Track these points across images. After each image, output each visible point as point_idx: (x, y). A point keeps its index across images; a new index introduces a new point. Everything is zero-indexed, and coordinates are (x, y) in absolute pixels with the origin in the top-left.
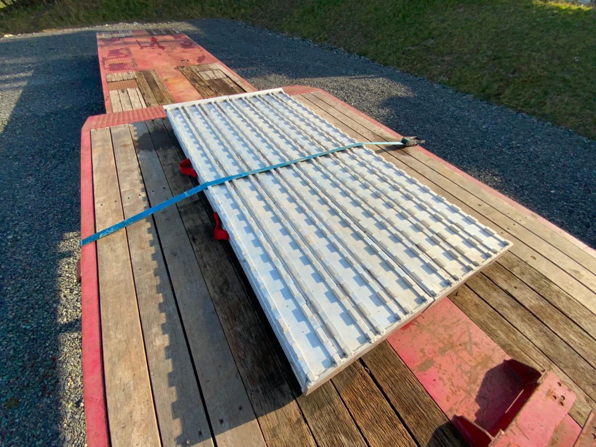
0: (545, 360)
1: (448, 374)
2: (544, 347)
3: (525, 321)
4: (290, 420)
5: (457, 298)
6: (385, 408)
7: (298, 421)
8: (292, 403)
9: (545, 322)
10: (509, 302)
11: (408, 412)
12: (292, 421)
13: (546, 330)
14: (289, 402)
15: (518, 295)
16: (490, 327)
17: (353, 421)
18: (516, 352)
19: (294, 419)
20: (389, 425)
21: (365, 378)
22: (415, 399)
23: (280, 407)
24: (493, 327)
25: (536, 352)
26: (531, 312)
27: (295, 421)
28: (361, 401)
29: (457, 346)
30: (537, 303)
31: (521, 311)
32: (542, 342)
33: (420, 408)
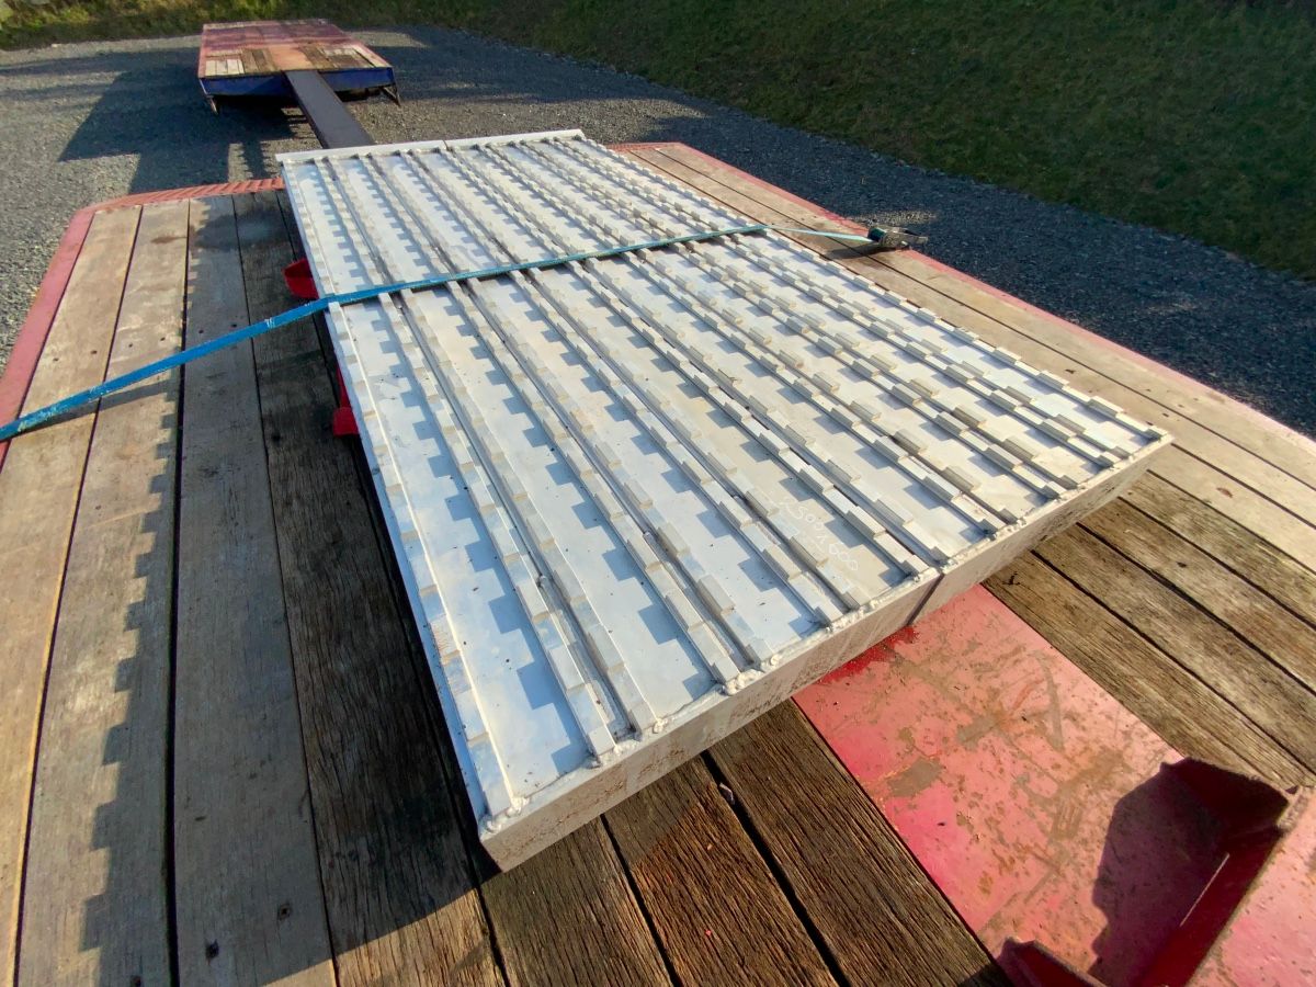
0: (1285, 763)
1: (987, 807)
2: (1279, 725)
3: (1217, 654)
4: (444, 953)
5: (1012, 589)
6: (775, 912)
7: (473, 959)
8: (462, 899)
9: (1272, 655)
10: (1165, 603)
11: (849, 925)
12: (450, 959)
13: (1281, 677)
14: (452, 899)
15: (1191, 585)
16: (1115, 669)
17: (661, 960)
18: (1198, 741)
19: (460, 949)
20: (783, 972)
21: (715, 814)
22: (878, 887)
23: (421, 913)
24: (1124, 669)
25: (1256, 739)
26: (1231, 629)
27: (460, 958)
28: (697, 892)
29: (1014, 721)
30: (1247, 604)
31: (1201, 626)
32: (1269, 710)
33: (892, 916)
